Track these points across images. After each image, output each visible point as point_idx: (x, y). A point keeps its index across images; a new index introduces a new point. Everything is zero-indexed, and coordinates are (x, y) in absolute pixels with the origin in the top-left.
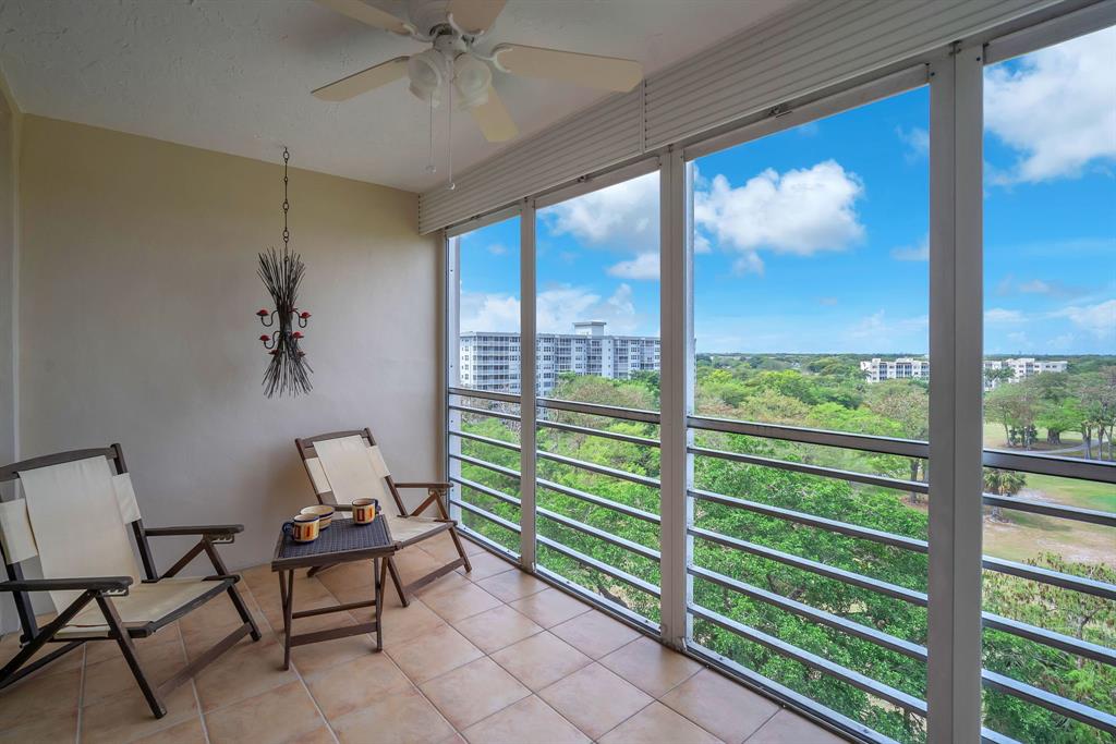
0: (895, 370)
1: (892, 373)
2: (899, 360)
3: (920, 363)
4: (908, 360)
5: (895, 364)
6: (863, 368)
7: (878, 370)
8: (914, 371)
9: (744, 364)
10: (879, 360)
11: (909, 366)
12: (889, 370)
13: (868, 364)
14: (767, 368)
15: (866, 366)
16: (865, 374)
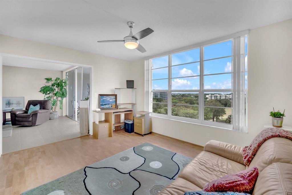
0: (214, 97)
1: (213, 98)
2: (215, 95)
3: (219, 95)
4: (217, 95)
5: (214, 96)
6: (207, 97)
7: (210, 97)
8: (218, 97)
9: (181, 96)
10: (210, 95)
11: (217, 96)
12: (212, 97)
13: (208, 96)
14: (185, 97)
15: (207, 96)
16: (207, 98)
